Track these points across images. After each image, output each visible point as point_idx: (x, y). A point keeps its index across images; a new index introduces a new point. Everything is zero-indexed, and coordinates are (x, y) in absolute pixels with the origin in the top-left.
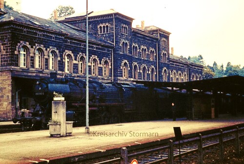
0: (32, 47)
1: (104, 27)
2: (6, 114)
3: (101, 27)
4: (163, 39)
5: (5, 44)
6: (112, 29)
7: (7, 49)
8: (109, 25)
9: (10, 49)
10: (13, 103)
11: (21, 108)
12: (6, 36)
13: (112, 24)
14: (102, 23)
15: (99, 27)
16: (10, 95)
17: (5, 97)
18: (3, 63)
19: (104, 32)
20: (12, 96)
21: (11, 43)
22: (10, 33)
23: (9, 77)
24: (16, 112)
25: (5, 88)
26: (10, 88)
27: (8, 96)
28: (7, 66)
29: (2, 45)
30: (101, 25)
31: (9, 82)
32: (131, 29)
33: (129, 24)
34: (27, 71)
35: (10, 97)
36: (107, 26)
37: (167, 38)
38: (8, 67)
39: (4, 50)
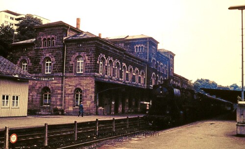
0: (107, 59)
1: (139, 47)
2: (89, 110)
3: (137, 47)
4: (171, 59)
5: (90, 55)
6: (146, 49)
7: (92, 59)
8: (144, 46)
9: (94, 59)
10: (95, 102)
11: (100, 106)
12: (91, 49)
13: (146, 46)
14: (138, 44)
15: (135, 47)
16: (93, 95)
17: (88, 97)
18: (87, 70)
19: (139, 50)
20: (95, 97)
21: (95, 55)
22: (95, 46)
23: (92, 81)
24: (97, 109)
25: (89, 90)
26: (93, 90)
27: (91, 96)
28: (90, 72)
29: (87, 55)
30: (137, 46)
31: (93, 85)
32: (157, 50)
33: (156, 46)
34: (103, 77)
35: (93, 98)
36: (142, 47)
37: (173, 58)
38: (92, 73)
39: (88, 59)
